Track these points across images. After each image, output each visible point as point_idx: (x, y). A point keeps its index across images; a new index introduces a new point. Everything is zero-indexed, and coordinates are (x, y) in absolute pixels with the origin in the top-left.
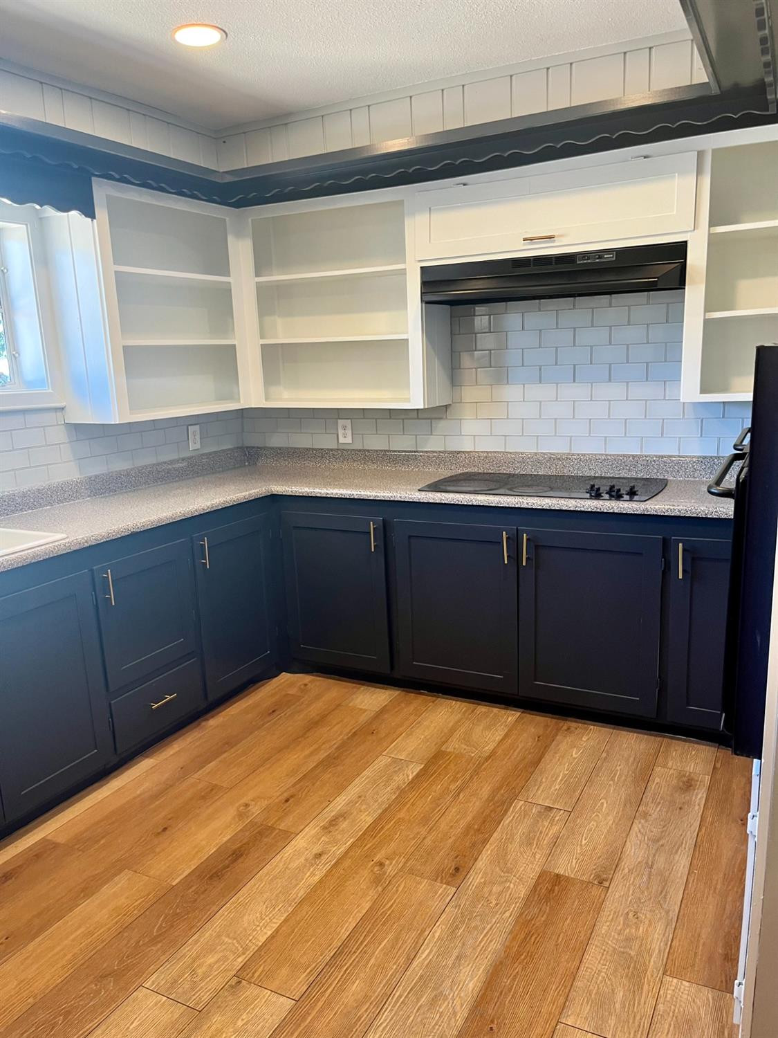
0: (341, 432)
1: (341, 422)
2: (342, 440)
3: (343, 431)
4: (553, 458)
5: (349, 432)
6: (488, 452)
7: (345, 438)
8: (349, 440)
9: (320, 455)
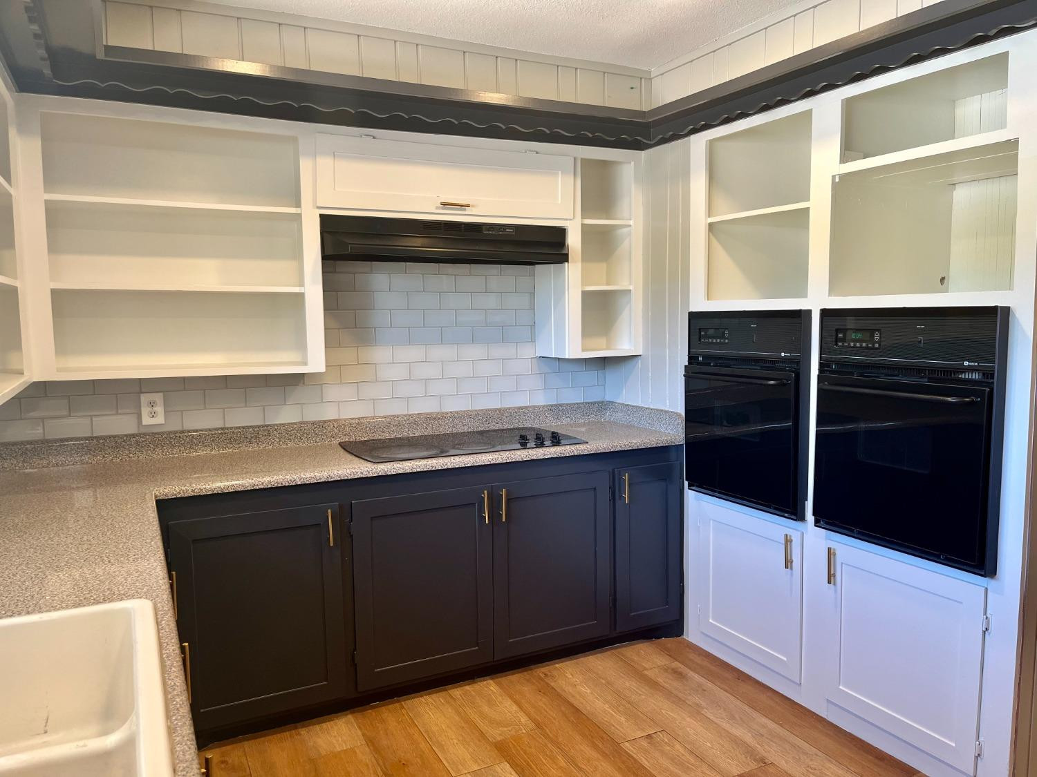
0: (145, 411)
1: (144, 398)
2: (147, 420)
3: (150, 409)
4: (430, 418)
5: (160, 409)
6: (359, 419)
7: (154, 417)
8: (160, 419)
9: (113, 444)
